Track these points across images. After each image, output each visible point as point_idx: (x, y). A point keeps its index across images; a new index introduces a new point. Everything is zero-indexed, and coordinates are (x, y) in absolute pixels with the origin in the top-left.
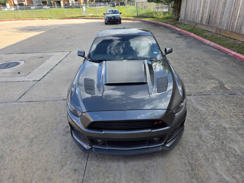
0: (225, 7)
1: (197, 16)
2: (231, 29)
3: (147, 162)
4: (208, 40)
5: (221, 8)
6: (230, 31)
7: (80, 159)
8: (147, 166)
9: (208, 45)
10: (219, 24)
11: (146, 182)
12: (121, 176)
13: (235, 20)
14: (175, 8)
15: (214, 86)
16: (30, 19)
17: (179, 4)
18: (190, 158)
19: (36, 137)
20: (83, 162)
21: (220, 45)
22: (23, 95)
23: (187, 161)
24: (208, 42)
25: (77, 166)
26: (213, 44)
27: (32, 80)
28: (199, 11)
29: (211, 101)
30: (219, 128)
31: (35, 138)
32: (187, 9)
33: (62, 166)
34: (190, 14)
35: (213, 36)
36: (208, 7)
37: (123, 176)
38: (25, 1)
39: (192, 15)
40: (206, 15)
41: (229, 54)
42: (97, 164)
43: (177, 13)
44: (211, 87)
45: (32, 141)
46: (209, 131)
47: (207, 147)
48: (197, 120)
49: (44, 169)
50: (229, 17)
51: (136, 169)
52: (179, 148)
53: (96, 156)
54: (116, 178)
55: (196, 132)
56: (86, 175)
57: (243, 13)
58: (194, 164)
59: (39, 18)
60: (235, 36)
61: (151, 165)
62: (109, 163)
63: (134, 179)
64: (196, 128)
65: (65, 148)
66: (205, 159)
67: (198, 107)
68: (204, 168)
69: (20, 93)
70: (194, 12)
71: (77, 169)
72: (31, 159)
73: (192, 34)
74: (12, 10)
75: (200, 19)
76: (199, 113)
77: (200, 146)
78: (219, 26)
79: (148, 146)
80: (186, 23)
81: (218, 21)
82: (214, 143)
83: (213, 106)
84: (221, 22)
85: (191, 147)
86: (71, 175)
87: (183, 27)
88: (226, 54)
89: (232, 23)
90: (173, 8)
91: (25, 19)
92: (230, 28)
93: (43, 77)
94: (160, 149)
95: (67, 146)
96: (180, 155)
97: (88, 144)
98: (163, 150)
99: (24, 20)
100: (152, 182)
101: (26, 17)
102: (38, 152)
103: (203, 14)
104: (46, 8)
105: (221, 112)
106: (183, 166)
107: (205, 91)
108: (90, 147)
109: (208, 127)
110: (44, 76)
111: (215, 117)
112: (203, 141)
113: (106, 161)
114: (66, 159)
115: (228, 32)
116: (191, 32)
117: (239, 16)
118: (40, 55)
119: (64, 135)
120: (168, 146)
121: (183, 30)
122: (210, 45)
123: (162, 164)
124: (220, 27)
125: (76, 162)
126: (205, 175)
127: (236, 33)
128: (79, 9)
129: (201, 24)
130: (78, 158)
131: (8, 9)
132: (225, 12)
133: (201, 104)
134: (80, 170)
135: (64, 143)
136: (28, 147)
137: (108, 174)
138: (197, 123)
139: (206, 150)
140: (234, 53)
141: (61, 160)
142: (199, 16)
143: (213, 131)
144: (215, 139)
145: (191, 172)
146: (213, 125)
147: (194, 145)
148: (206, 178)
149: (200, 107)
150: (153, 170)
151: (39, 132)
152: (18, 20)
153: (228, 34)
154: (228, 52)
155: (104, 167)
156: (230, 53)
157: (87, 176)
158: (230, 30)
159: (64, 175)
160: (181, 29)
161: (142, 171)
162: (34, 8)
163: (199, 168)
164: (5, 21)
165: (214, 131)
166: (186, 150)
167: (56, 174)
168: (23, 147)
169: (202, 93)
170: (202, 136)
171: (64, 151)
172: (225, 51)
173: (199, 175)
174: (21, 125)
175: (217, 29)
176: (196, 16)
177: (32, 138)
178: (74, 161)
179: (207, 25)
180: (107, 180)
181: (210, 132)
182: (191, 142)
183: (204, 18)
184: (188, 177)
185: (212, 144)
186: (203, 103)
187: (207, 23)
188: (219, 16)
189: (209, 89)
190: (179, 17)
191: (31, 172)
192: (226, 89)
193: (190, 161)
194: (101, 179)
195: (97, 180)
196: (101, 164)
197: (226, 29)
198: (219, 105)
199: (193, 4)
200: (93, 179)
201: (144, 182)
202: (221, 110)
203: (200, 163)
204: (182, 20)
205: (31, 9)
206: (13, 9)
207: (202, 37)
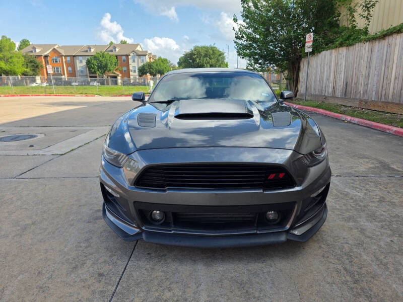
0: (370, 68)
1: (326, 87)
2: (385, 99)
3: (256, 266)
4: (348, 115)
5: (364, 70)
6: (383, 102)
7: (115, 258)
8: (256, 272)
9: (350, 122)
10: (363, 94)
11: (254, 300)
12: (197, 288)
13: (390, 84)
14: (290, 79)
15: (370, 166)
16: (68, 95)
17: (295, 74)
18: (347, 262)
19: (34, 223)
20: (119, 262)
21: (369, 120)
22: (29, 171)
23: (340, 267)
24: (349, 118)
25: (106, 268)
26: (356, 120)
27: (50, 154)
28: (328, 79)
29: (372, 184)
30: (396, 219)
31: (32, 224)
32: (309, 79)
33: (75, 268)
34: (315, 85)
35: (356, 111)
36: (343, 71)
37: (203, 287)
38: (64, 75)
39: (318, 87)
40: (340, 84)
41: (388, 131)
42: (148, 266)
43: (293, 87)
44: (367, 167)
45: (24, 228)
46: (377, 223)
47: (380, 246)
48: (350, 207)
49: (37, 272)
50: (378, 81)
51: (232, 278)
52: (320, 246)
53: (149, 254)
54: (188, 290)
55: (351, 224)
56: (123, 284)
57: (401, 72)
58: (357, 272)
59: (81, 94)
60: (391, 108)
61: (265, 271)
62: (174, 266)
63: (228, 294)
64: (350, 219)
65: (87, 240)
66: (378, 265)
67: (347, 190)
68: (382, 279)
69: (24, 168)
70: (321, 80)
71: (105, 273)
72: (14, 255)
73: (321, 111)
74: (43, 85)
75: (330, 90)
76: (352, 199)
77: (364, 245)
78: (363, 96)
79: (257, 230)
80: (308, 98)
81: (361, 89)
82: (392, 241)
83: (376, 189)
84: (367, 90)
85: (346, 246)
86: (90, 283)
87: (304, 103)
88: (383, 132)
89: (386, 89)
90: (286, 79)
91: (59, 94)
92: (383, 97)
93: (71, 151)
94: (283, 238)
95: (91, 237)
96: (323, 257)
97: (134, 225)
98: (288, 241)
99: (59, 96)
100: (267, 300)
101: (62, 92)
102: (31, 245)
103: (335, 82)
104: (95, 84)
105: (394, 198)
106: (334, 275)
107: (355, 171)
108: (138, 230)
109: (374, 218)
110: (73, 150)
111: (383, 204)
112: (369, 237)
113: (168, 262)
114: (86, 256)
115: (380, 104)
116: (320, 108)
117: (396, 78)
118: (73, 128)
119: (90, 222)
120: (298, 234)
121: (304, 107)
122: (353, 122)
123: (288, 270)
124: (366, 98)
125: (105, 262)
126: (386, 291)
127: (393, 103)
128: (144, 87)
129: (334, 97)
130: (111, 256)
131: (37, 85)
132: (371, 74)
133: (353, 187)
134: (111, 275)
135: (87, 232)
136: (14, 236)
137: (170, 284)
138: (351, 211)
139: (377, 250)
140: (395, 129)
141: (74, 259)
142: (328, 86)
143: (384, 223)
144: (393, 235)
145: (353, 286)
146: (382, 215)
147: (351, 242)
148: (388, 297)
149: (352, 191)
150: (269, 279)
151: (43, 217)
152: (50, 95)
153: (381, 107)
154: (385, 129)
155: (163, 271)
156: (389, 129)
157: (124, 286)
158: (383, 100)
159: (75, 282)
160: (302, 105)
161: (245, 280)
162: (77, 84)
163: (370, 279)
164: (29, 96)
165: (388, 223)
166: (336, 249)
167: (59, 280)
168: (4, 238)
169: (350, 173)
170: (364, 230)
171: (83, 245)
172: (380, 127)
173: (371, 290)
174: (13, 206)
175: (361, 101)
176: (324, 86)
177: (27, 224)
178: (102, 260)
179: (343, 97)
180: (168, 294)
181: (379, 224)
182: (344, 238)
183: (338, 87)
184: (348, 295)
185: (387, 242)
186: (356, 186)
187: (344, 94)
188: (362, 82)
189: (364, 170)
190: (297, 92)
191: (7, 276)
192: (393, 170)
193: (348, 267)
194: (155, 291)
195: (145, 293)
196: (156, 267)
197: (376, 100)
198: (389, 189)
199: (319, 70)
200: (136, 291)
201: (249, 299)
202: (394, 196)
203: (369, 270)
204: (302, 95)
205: (73, 86)
206: (45, 84)
207: (339, 113)
